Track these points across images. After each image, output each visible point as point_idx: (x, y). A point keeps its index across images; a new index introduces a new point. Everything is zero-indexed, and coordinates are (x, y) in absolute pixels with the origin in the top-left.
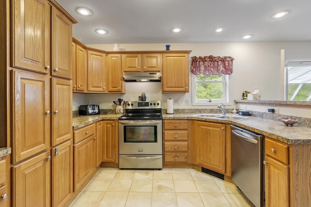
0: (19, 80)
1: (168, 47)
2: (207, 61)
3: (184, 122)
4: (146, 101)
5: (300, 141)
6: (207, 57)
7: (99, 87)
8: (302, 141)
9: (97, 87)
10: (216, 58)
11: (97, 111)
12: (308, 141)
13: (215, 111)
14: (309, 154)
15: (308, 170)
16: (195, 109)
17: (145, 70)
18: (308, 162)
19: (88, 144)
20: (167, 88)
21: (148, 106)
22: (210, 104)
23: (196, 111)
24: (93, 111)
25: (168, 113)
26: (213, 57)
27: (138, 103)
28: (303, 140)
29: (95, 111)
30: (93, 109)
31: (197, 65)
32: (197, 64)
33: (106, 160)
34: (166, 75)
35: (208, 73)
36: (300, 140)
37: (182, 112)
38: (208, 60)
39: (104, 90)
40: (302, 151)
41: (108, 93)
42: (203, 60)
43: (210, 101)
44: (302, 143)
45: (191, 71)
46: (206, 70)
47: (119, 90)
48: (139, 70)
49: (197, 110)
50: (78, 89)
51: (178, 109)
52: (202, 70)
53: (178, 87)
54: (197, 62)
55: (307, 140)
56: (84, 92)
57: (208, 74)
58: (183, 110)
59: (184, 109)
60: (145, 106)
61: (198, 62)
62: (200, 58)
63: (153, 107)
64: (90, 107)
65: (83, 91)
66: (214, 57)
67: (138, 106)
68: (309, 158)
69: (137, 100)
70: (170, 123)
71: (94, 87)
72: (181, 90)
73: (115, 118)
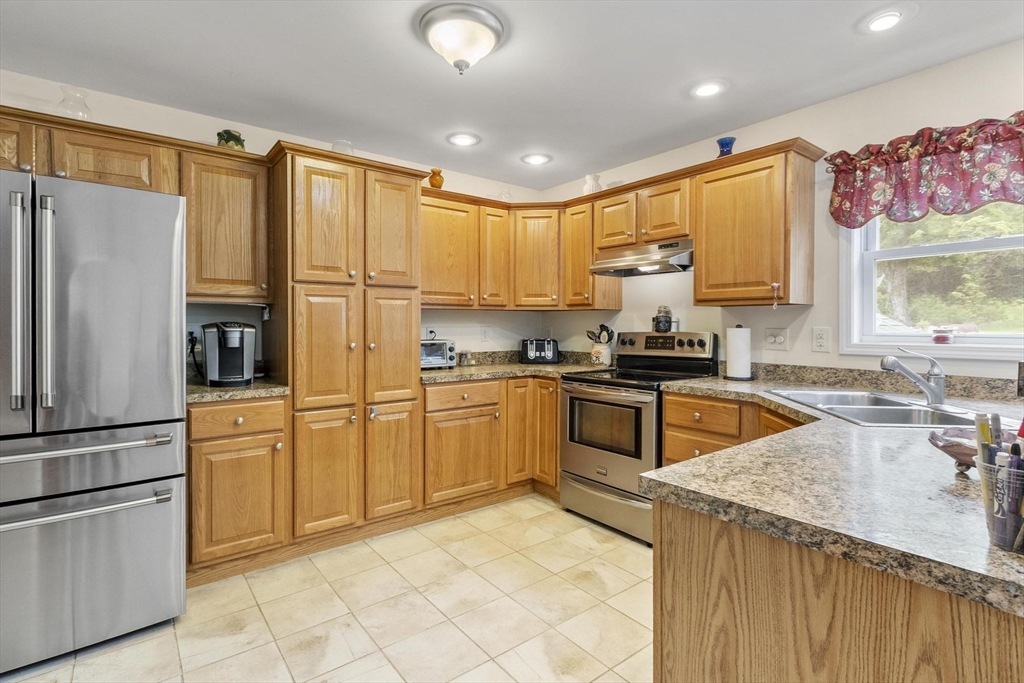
0: (303, 297)
1: (726, 145)
2: (908, 159)
3: (725, 407)
4: (668, 334)
5: (665, 491)
6: (902, 140)
7: (541, 296)
8: (673, 489)
9: (536, 296)
10: (962, 130)
11: (549, 354)
12: (692, 496)
13: (959, 387)
14: (714, 553)
15: (709, 618)
16: (851, 371)
17: (646, 238)
18: (707, 585)
19: (472, 421)
20: (708, 288)
21: (673, 348)
22: (942, 350)
23: (856, 380)
24: (538, 354)
25: (729, 375)
26: (935, 135)
27: (647, 338)
28: (676, 487)
29: (543, 354)
30: (540, 348)
31: (859, 184)
32: (855, 180)
33: (538, 476)
34: (704, 246)
35: (919, 208)
36: (665, 484)
37: (792, 378)
38: (914, 152)
39: (554, 303)
40: (688, 533)
41: (567, 308)
42: (888, 156)
43: (941, 340)
44: (672, 499)
45: (832, 214)
46: (906, 198)
47: (586, 302)
48: (630, 240)
49: (862, 373)
50: (483, 302)
51: (778, 366)
52: (877, 203)
53: (746, 284)
54: (855, 169)
55: (689, 491)
56: (507, 308)
57: (917, 214)
58: (796, 371)
59: (800, 367)
60: (663, 347)
61: (858, 172)
62: (873, 153)
63: (686, 352)
64: (532, 343)
65: (505, 306)
66: (942, 133)
67: (647, 348)
68: (712, 571)
69: (648, 328)
70: (683, 404)
71: (528, 296)
72: (754, 295)
73: (556, 375)
